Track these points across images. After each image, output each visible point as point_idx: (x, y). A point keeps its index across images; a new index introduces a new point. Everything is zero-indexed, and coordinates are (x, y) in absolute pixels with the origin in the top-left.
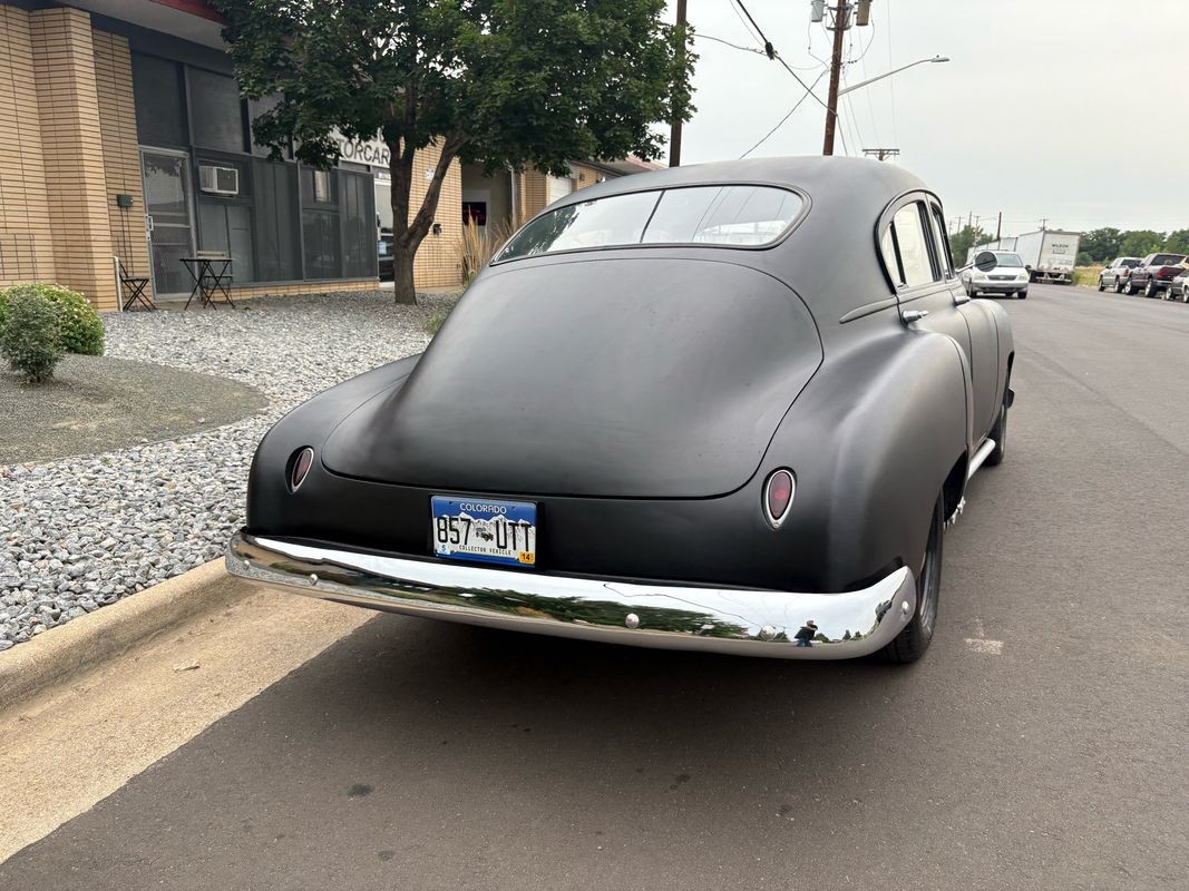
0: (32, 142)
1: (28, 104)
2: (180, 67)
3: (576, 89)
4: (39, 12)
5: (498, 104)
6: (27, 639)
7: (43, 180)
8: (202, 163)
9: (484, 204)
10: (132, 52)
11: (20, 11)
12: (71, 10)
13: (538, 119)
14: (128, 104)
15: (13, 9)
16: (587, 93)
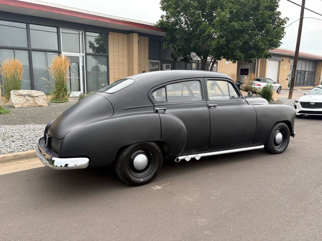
0: (126, 61)
1: (126, 53)
2: (160, 42)
3: (235, 42)
4: (129, 34)
5: (214, 47)
6: (26, 151)
7: (127, 69)
8: (163, 63)
9: (248, 69)
10: (149, 40)
11: (126, 34)
12: (134, 33)
13: (225, 50)
14: (147, 51)
15: (124, 34)
16: (237, 43)
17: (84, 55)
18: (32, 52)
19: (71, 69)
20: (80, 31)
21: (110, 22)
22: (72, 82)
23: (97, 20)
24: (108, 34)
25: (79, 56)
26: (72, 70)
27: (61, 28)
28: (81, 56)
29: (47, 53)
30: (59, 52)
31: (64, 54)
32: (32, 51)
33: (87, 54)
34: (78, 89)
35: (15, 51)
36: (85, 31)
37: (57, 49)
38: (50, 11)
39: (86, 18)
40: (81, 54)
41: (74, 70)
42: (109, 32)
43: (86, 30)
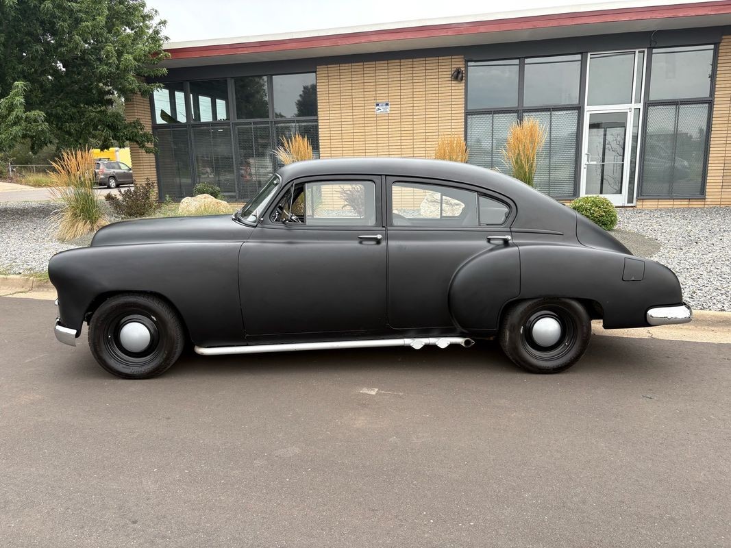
17: (641, 106)
18: (525, 114)
19: (607, 142)
20: (637, 51)
21: (710, 13)
22: (605, 173)
23: (671, 15)
24: (720, 43)
25: (628, 111)
26: (609, 144)
27: (589, 54)
28: (633, 111)
29: (553, 113)
30: (579, 109)
31: (589, 110)
32: (527, 112)
33: (649, 104)
34: (618, 188)
35: (495, 115)
36: (650, 48)
37: (576, 102)
38: (555, 23)
39: (640, 17)
40: (634, 106)
41: (614, 145)
42: (724, 37)
43: (653, 46)
